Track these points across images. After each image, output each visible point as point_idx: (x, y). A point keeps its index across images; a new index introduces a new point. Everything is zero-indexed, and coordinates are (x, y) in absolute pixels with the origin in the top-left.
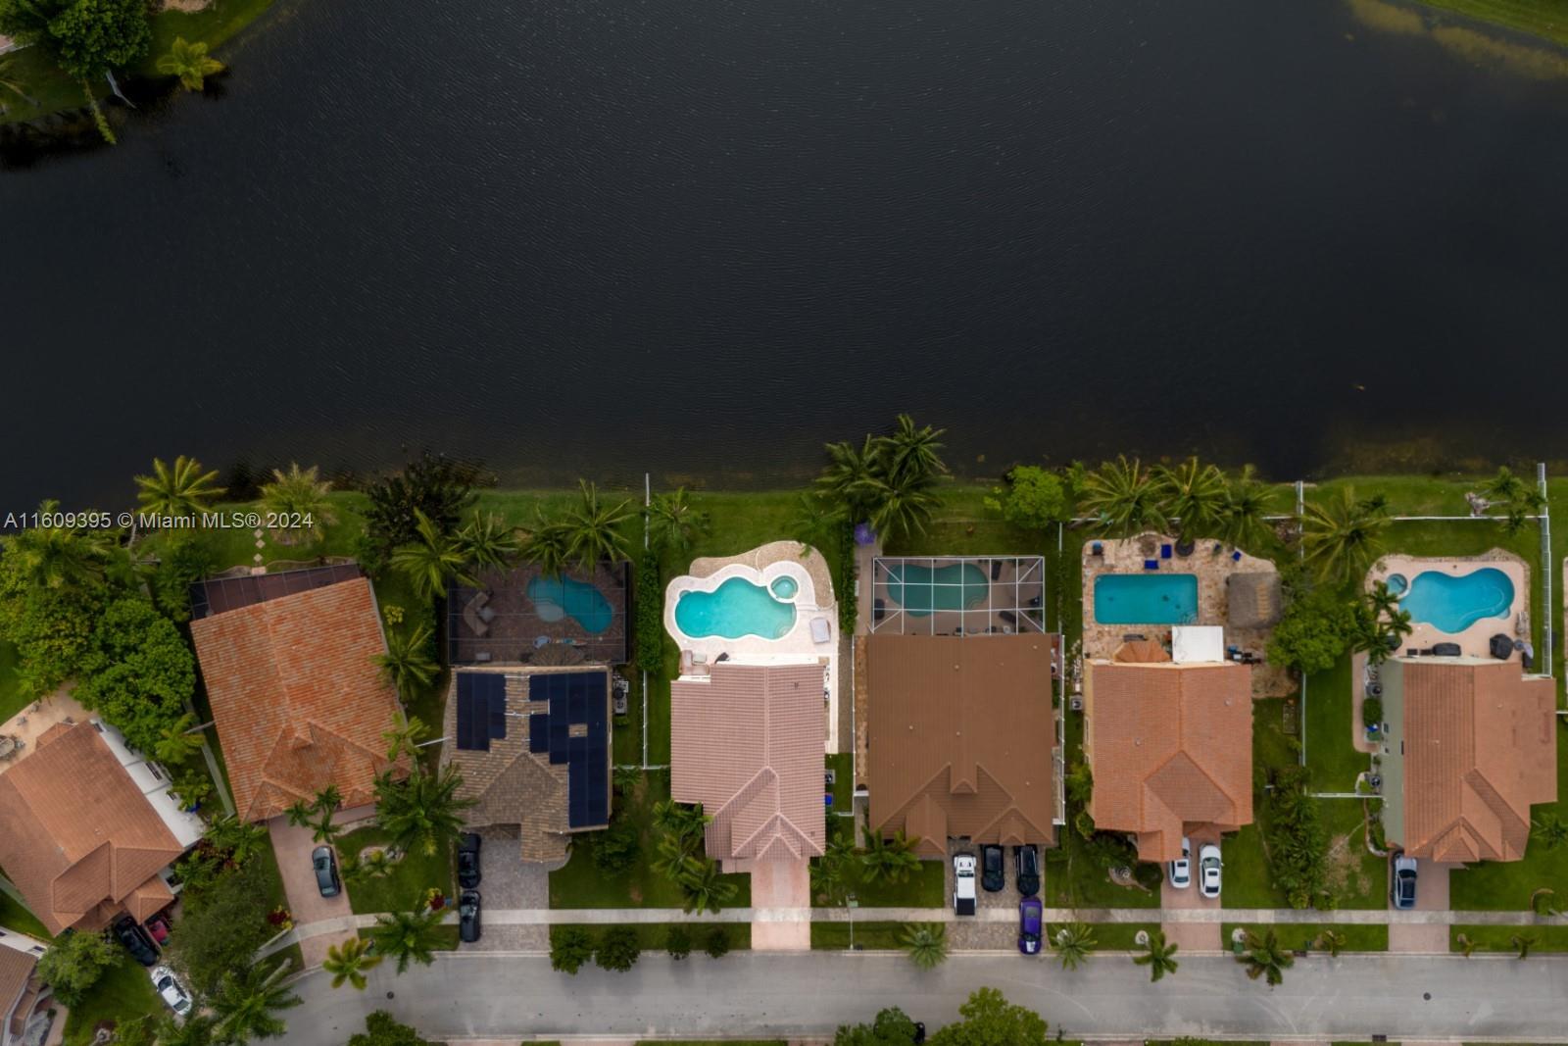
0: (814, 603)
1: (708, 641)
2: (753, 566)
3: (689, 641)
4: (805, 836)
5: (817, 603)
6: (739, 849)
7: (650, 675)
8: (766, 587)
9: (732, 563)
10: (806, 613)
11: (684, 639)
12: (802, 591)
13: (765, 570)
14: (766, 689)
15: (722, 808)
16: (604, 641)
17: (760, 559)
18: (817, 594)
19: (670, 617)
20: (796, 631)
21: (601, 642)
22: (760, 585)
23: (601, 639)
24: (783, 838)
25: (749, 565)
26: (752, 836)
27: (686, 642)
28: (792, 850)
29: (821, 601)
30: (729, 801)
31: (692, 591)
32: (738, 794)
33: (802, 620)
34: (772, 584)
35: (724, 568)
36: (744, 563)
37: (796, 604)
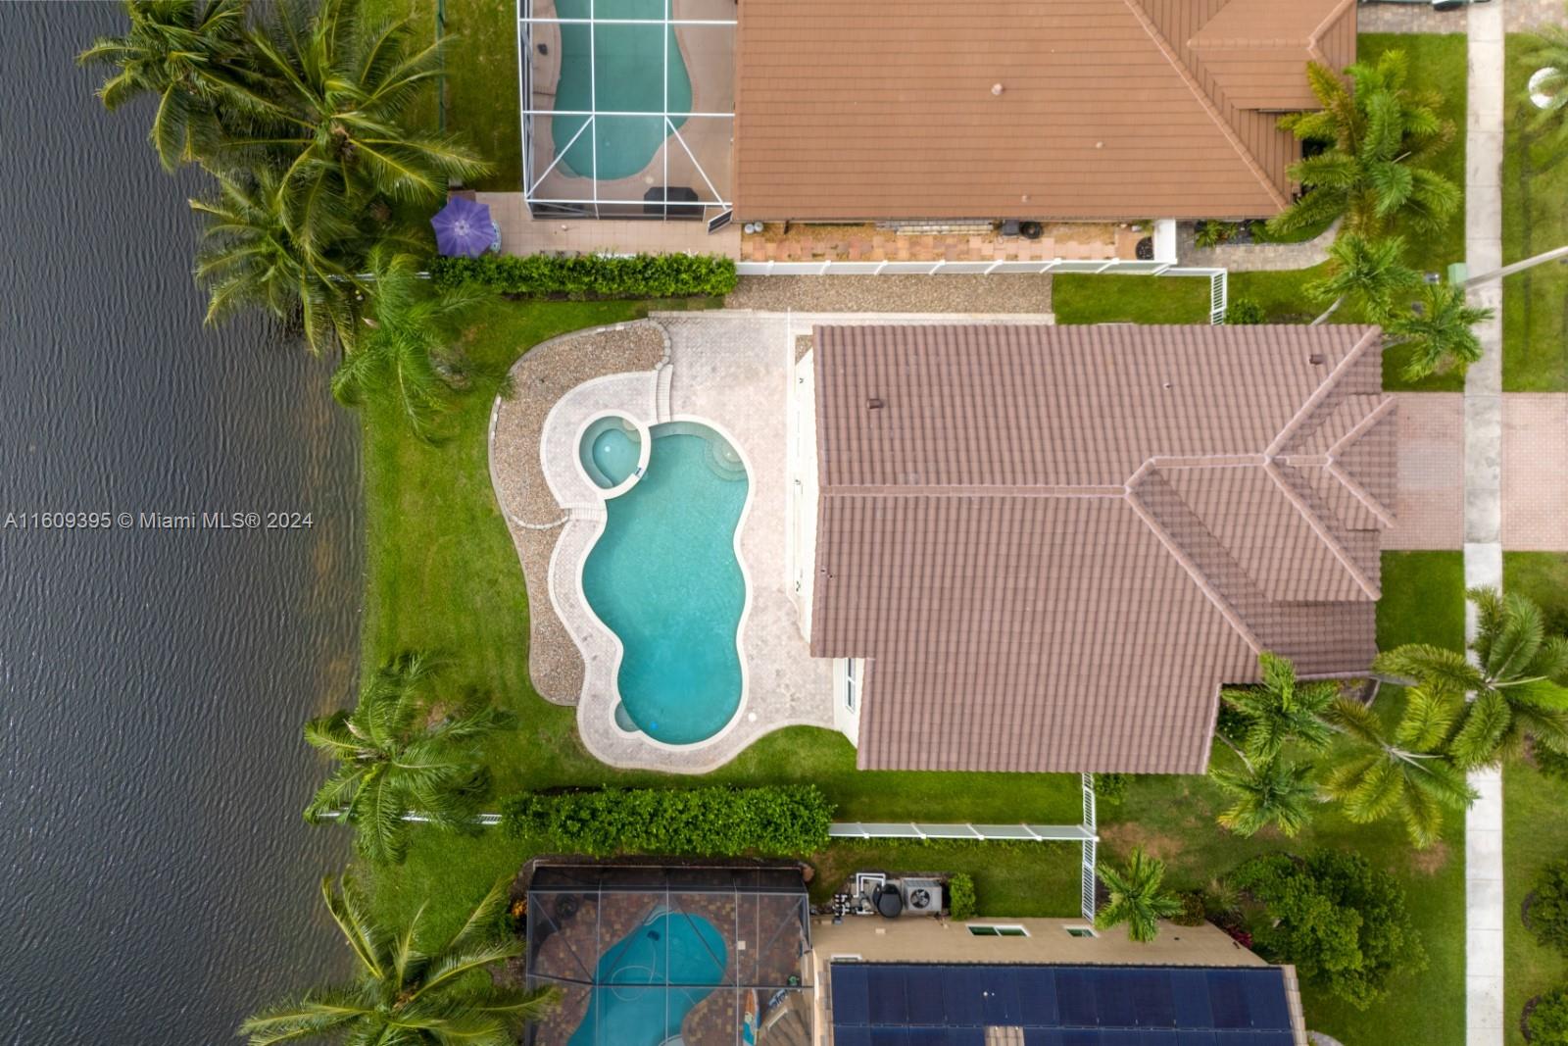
0: (651, 375)
1: (751, 658)
2: (554, 534)
3: (749, 709)
4: (1327, 383)
5: (653, 366)
6: (1359, 581)
7: (842, 816)
8: (607, 502)
9: (545, 592)
10: (679, 394)
11: (744, 720)
12: (621, 406)
13: (563, 505)
14: (888, 492)
15: (1240, 629)
16: (749, 936)
17: (535, 517)
18: (629, 367)
19: (687, 760)
20: (728, 425)
21: (751, 944)
22: (603, 517)
23: (741, 945)
24: (1335, 447)
25: (551, 546)
26: (1326, 540)
27: (752, 717)
28: (1369, 420)
29: (646, 356)
30: (1220, 607)
31: (616, 699)
32: (1200, 582)
33: (698, 408)
34: (602, 486)
35: (557, 610)
36: (545, 557)
37: (653, 422)
